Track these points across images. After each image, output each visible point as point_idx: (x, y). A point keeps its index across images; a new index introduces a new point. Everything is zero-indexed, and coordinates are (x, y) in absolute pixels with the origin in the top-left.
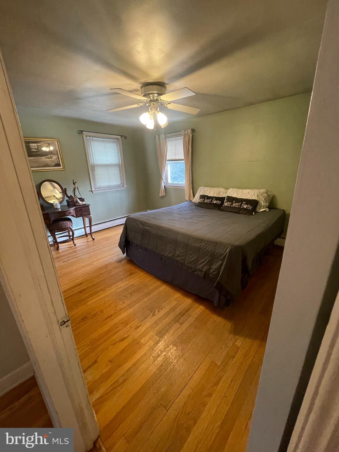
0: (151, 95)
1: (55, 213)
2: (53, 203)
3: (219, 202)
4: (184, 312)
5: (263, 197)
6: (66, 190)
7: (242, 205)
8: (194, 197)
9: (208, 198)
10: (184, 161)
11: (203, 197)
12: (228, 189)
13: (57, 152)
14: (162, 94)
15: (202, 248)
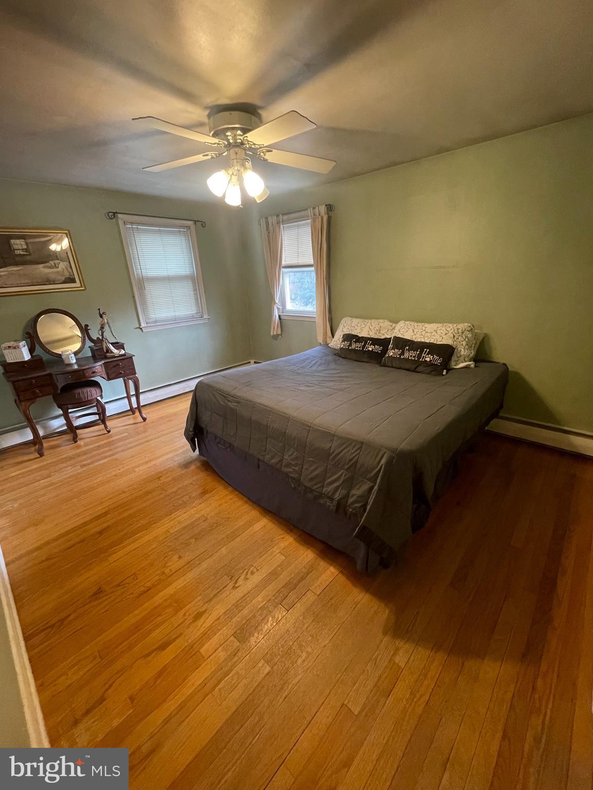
0: (229, 133)
1: (65, 373)
2: (61, 353)
3: (378, 349)
4: (295, 581)
5: (465, 340)
6: (88, 328)
7: (423, 355)
8: (333, 336)
9: (358, 339)
10: (313, 269)
11: (348, 338)
12: (397, 323)
13: (68, 257)
14: (249, 130)
15: (333, 453)
